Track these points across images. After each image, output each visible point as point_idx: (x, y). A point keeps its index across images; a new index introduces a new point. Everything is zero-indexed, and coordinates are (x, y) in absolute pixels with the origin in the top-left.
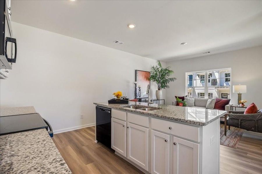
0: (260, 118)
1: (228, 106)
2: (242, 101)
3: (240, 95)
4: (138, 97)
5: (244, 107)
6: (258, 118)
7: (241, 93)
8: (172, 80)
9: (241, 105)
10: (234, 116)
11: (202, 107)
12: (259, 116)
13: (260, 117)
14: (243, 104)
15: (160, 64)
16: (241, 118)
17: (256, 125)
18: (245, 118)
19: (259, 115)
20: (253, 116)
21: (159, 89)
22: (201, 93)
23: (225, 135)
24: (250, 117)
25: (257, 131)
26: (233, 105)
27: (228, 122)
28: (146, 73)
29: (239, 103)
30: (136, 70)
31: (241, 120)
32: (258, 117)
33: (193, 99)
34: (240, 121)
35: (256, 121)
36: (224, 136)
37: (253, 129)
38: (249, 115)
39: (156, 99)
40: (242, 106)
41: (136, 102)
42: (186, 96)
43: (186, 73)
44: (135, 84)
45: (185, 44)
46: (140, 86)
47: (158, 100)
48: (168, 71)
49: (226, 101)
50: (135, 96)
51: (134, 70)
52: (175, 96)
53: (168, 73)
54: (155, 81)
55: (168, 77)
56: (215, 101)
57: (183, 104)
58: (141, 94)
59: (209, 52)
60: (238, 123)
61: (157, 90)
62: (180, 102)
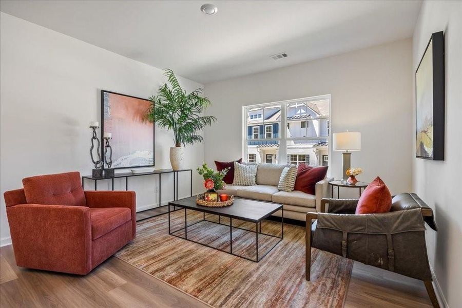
0: (400, 229)
1: (322, 185)
2: (352, 171)
3: (348, 155)
5: (356, 185)
6: (397, 228)
7: (349, 151)
8: (208, 120)
9: (349, 181)
10: (331, 221)
11: (272, 185)
12: (398, 221)
13: (399, 225)
14: (353, 177)
15: (172, 78)
16: (349, 228)
17: (390, 251)
18: (359, 228)
19: (398, 217)
20: (382, 223)
21: (178, 145)
22: (291, 155)
23: (308, 277)
24: (372, 224)
25: (392, 268)
26: (333, 180)
27: (314, 238)
29: (345, 177)
30: (103, 91)
31: (348, 233)
32: (395, 225)
33: (254, 168)
34: (345, 236)
35: (389, 237)
36: (305, 282)
37: (381, 261)
38: (371, 220)
39: (172, 170)
40: (352, 182)
41: (113, 179)
42: (240, 161)
43: (243, 107)
44: (94, 128)
45: (213, 11)
46: (107, 135)
47: (175, 171)
48: (197, 100)
49: (319, 170)
50: (94, 163)
51: (98, 90)
52: (215, 162)
53: (196, 104)
54: (165, 125)
55: (198, 114)
56: (296, 172)
57: (215, 183)
58: (123, 157)
59: (285, 55)
60: (341, 243)
61: (174, 145)
62: (207, 177)
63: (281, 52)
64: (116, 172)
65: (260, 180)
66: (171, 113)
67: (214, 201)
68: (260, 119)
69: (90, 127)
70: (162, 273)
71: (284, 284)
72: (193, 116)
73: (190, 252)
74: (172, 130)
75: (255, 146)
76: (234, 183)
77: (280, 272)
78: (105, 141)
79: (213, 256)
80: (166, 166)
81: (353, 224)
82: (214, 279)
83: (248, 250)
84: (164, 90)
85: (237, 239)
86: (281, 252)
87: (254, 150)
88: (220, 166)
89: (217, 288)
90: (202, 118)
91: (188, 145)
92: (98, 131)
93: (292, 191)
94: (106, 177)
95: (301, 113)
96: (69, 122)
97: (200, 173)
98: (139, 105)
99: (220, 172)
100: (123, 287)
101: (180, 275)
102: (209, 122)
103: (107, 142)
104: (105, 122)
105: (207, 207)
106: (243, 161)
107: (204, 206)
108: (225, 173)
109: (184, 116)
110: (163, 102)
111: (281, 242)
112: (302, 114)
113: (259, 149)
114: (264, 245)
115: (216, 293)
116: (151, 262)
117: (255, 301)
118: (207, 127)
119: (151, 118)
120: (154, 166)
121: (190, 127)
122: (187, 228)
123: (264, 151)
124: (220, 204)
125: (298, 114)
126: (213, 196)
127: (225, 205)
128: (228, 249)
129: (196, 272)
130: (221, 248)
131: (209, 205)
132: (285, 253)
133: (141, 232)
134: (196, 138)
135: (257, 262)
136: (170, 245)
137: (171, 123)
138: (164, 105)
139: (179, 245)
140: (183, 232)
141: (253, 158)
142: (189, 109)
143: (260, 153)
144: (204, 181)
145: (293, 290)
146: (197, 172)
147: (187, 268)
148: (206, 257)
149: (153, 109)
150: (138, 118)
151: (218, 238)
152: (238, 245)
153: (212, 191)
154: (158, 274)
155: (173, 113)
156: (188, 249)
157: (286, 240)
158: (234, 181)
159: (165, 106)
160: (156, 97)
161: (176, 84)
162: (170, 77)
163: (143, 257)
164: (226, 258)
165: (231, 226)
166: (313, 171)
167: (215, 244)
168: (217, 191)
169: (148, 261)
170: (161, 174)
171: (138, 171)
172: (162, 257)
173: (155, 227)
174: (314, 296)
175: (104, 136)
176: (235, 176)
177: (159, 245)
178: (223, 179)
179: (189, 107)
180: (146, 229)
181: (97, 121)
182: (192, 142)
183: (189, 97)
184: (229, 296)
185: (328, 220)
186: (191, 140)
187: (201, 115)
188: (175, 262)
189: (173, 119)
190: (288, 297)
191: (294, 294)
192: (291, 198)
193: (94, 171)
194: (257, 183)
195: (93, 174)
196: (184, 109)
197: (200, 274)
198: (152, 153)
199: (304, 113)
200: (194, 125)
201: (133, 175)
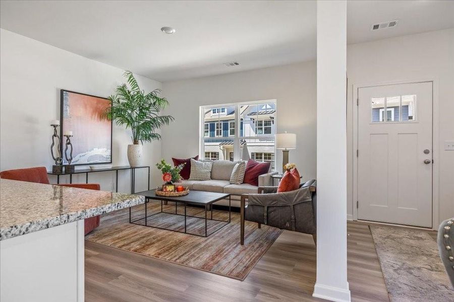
0: (298, 201)
1: (265, 177)
2: (288, 165)
3: (286, 153)
4: (65, 163)
6: (296, 200)
7: (287, 149)
8: (166, 119)
10: (257, 199)
13: (297, 198)
15: (131, 79)
16: (268, 203)
17: (292, 217)
18: (274, 203)
20: (287, 198)
21: (136, 142)
22: (256, 154)
23: (242, 243)
24: (282, 200)
25: (294, 228)
26: (275, 174)
27: (247, 213)
28: (98, 102)
29: (284, 171)
30: (62, 91)
31: (268, 207)
32: (295, 198)
33: (210, 164)
34: (266, 209)
35: (292, 207)
36: (239, 246)
37: (288, 225)
39: (130, 167)
41: (71, 175)
42: (196, 158)
43: (200, 107)
44: (55, 126)
45: (171, 32)
46: (66, 132)
47: (133, 168)
48: (155, 100)
49: (263, 166)
50: (55, 160)
51: (57, 89)
52: (173, 159)
53: (154, 103)
54: (122, 123)
55: (156, 113)
56: (246, 167)
57: (172, 176)
58: (81, 154)
59: (237, 64)
60: (263, 214)
61: (132, 143)
62: (166, 171)
63: (233, 61)
64: (76, 168)
65: (215, 175)
66: (130, 112)
67: (172, 191)
68: (223, 113)
69: (51, 125)
70: (128, 247)
71: (224, 248)
72: (151, 114)
73: (150, 234)
74: (130, 128)
75: (218, 144)
76: (190, 178)
77: (222, 242)
78: (65, 139)
79: (169, 235)
80: (124, 163)
81: (270, 200)
82: (171, 248)
83: (200, 230)
84: (122, 89)
85: (191, 224)
86: (227, 230)
87: (216, 147)
88: (177, 162)
89: (173, 252)
90: (161, 118)
91: (146, 143)
92: (58, 129)
93: (241, 184)
94: (66, 173)
95: (266, 109)
96: (31, 120)
97: (159, 168)
98: (97, 104)
99: (176, 168)
100: (97, 256)
101: (144, 247)
102: (167, 121)
103: (68, 139)
104: (64, 120)
105: (166, 196)
106: (200, 158)
107: (163, 196)
108: (182, 168)
109: (142, 114)
110: (121, 101)
111: (229, 225)
112: (269, 109)
113: (222, 147)
114: (214, 227)
115: (172, 254)
116: (117, 241)
117: (201, 257)
118: (165, 126)
119: (110, 117)
120: (111, 162)
121: (147, 126)
122: (147, 218)
123: (227, 149)
124: (176, 193)
125: (263, 110)
126: (170, 188)
127: (181, 194)
128: (184, 230)
129: (156, 244)
130: (177, 230)
131: (167, 195)
132: (229, 231)
133: (102, 223)
134: (154, 136)
135: (206, 237)
136: (131, 230)
137: (130, 122)
138: (122, 103)
139: (140, 230)
140: (143, 222)
141: (215, 157)
142: (147, 109)
143: (223, 151)
144: (163, 175)
145: (230, 250)
146: (157, 167)
147: (149, 243)
148: (164, 236)
149: (112, 108)
150: (96, 116)
151: (174, 224)
152: (192, 228)
153: (169, 184)
154: (124, 247)
155: (132, 111)
156: (149, 232)
157: (232, 223)
158: (190, 176)
159: (124, 105)
160: (115, 97)
161: (135, 84)
162: (130, 77)
163: (109, 238)
164: (181, 236)
165: (185, 216)
166: (258, 166)
167: (173, 228)
168: (174, 184)
169: (115, 240)
170: (118, 171)
171: (96, 167)
172: (126, 238)
173: (115, 219)
174: (244, 252)
175: (64, 134)
176: (191, 172)
177: (122, 231)
178: (179, 173)
179: (147, 106)
180: (106, 221)
181: (57, 119)
182: (149, 139)
183: (148, 97)
184: (182, 256)
185: (255, 199)
186: (148, 137)
187: (160, 114)
188: (138, 240)
189: (131, 118)
190: (225, 254)
191: (229, 252)
192: (239, 189)
193: (54, 167)
194: (212, 178)
195: (53, 170)
196: (143, 108)
197: (159, 246)
198: (110, 151)
199: (270, 109)
200: (152, 124)
201: (92, 171)
